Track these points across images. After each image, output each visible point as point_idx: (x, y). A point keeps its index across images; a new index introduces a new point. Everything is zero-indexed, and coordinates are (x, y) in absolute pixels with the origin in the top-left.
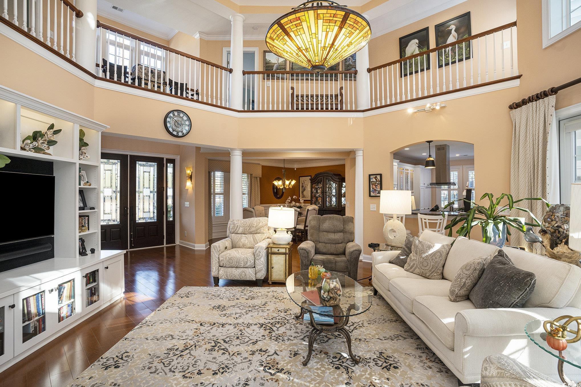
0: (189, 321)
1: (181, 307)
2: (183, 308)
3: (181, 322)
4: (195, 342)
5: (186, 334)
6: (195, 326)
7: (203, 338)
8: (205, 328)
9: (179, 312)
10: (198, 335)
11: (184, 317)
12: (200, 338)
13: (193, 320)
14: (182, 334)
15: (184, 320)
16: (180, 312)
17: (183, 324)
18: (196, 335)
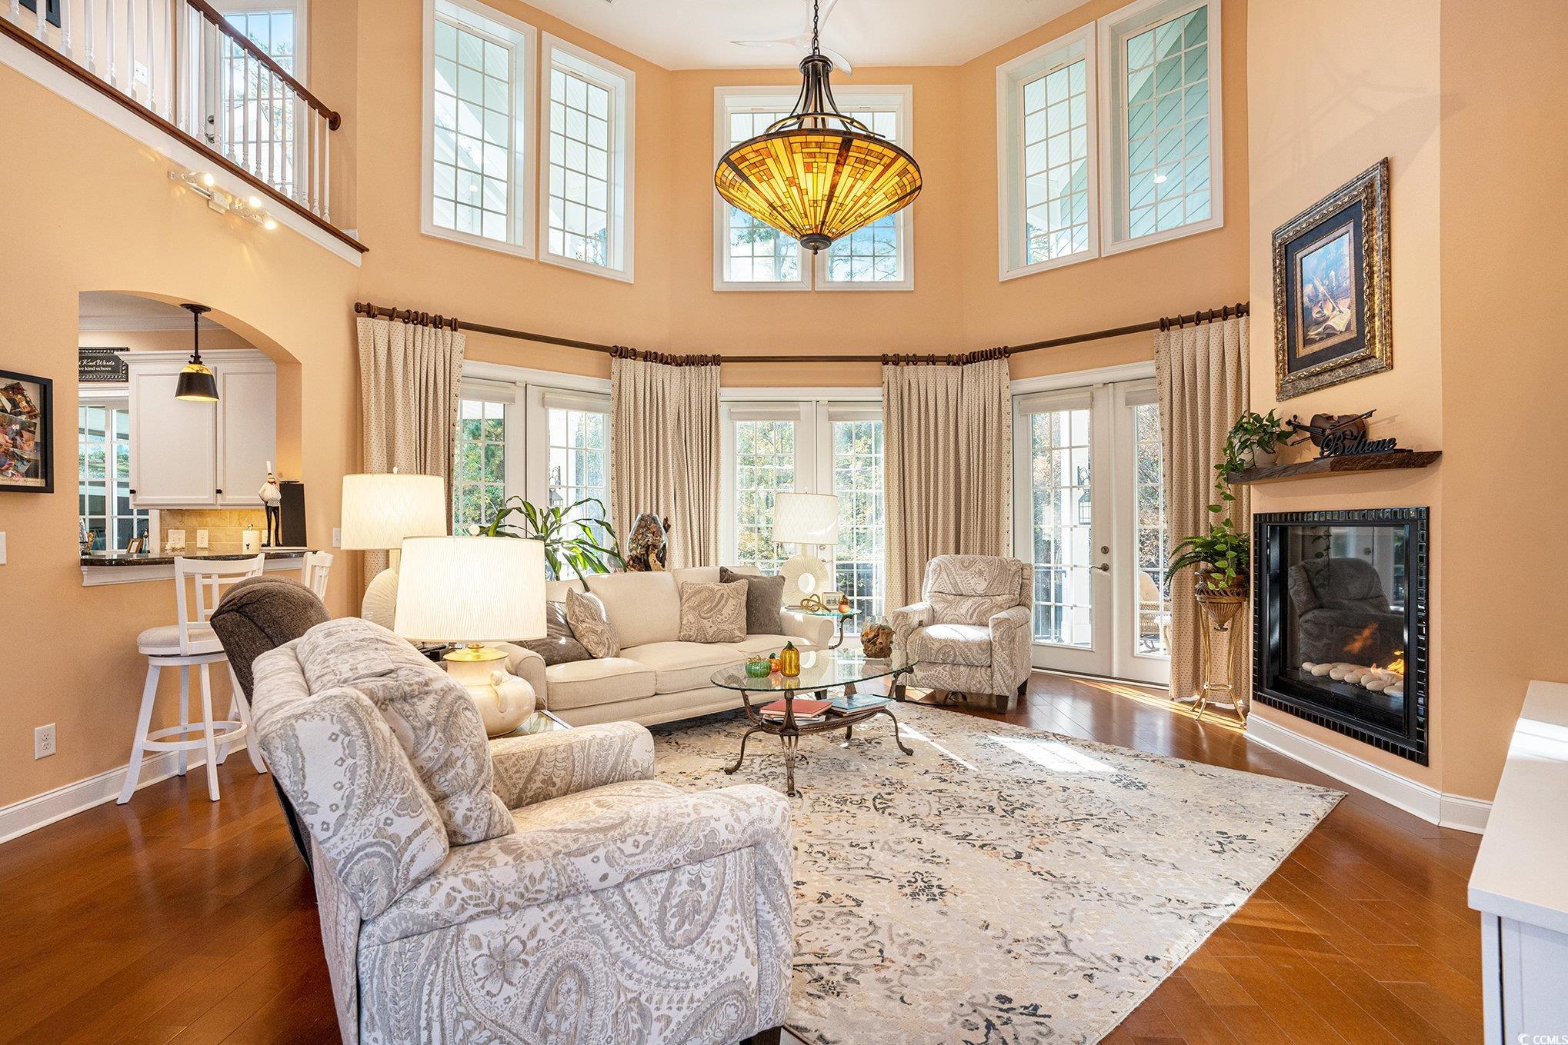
0: (1046, 876)
1: (1057, 946)
2: (1051, 933)
3: (1075, 881)
4: (1054, 826)
5: (1069, 847)
6: (1036, 859)
7: (1033, 828)
8: (1013, 846)
9: (1071, 920)
10: (1042, 835)
11: (1059, 893)
12: (1039, 829)
13: (1034, 874)
14: (1078, 849)
15: (1059, 886)
16: (1065, 920)
17: (1069, 874)
18: (1044, 836)
